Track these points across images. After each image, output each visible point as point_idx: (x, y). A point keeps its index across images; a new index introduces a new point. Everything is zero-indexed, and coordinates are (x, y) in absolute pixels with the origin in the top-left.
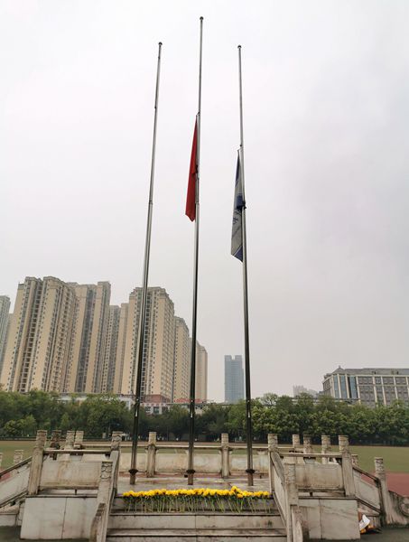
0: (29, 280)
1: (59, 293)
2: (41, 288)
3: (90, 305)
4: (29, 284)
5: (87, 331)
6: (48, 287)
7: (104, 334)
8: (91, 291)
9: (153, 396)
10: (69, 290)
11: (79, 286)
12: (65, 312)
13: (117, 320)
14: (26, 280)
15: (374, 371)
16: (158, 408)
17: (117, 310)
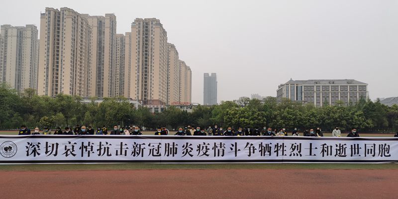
0: (49, 10)
1: (75, 22)
2: (59, 17)
3: (101, 33)
4: (49, 14)
5: (100, 53)
6: (65, 17)
7: (114, 56)
8: (101, 21)
9: (153, 101)
10: (82, 19)
11: (91, 17)
12: (82, 37)
13: (123, 45)
14: (46, 10)
15: (316, 82)
16: (158, 108)
17: (122, 38)
